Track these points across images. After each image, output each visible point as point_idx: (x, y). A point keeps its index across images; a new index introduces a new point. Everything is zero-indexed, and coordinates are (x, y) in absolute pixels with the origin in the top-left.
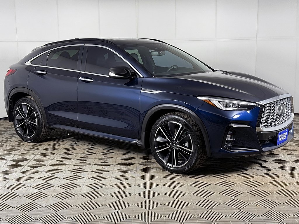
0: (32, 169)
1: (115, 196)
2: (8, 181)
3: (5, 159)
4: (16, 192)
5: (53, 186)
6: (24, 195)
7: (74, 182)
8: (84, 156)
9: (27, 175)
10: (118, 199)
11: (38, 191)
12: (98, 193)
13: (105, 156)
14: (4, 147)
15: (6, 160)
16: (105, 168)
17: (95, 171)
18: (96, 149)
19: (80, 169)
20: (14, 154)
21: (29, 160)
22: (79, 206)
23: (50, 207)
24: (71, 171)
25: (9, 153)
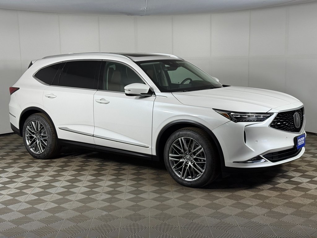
0: (32, 179)
1: (107, 202)
2: (10, 189)
3: (6, 171)
4: (17, 198)
5: (51, 193)
6: (25, 201)
7: (70, 190)
8: (80, 168)
9: (27, 185)
10: (109, 204)
11: (37, 198)
12: (91, 198)
13: (99, 167)
14: (5, 160)
15: (8, 172)
16: (99, 178)
17: (89, 181)
18: (92, 161)
19: (76, 179)
20: (14, 167)
21: (28, 172)
22: (74, 210)
23: (49, 211)
24: (68, 181)
25: (9, 166)
